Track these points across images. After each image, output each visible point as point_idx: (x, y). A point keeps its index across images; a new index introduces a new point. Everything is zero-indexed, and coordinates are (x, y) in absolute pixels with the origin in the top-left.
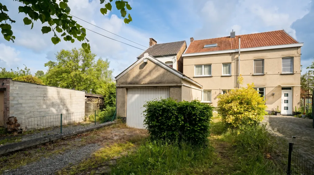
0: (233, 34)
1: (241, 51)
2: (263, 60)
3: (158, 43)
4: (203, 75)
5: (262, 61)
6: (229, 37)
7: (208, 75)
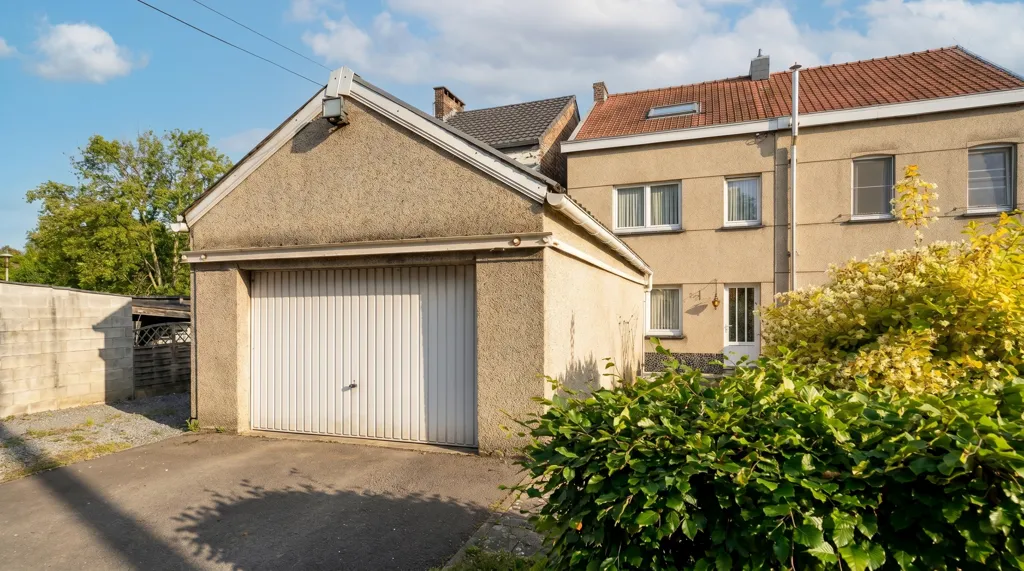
0: (761, 64)
1: (802, 124)
2: (889, 161)
3: (466, 109)
4: (649, 227)
5: (882, 165)
6: (749, 78)
7: (668, 227)
